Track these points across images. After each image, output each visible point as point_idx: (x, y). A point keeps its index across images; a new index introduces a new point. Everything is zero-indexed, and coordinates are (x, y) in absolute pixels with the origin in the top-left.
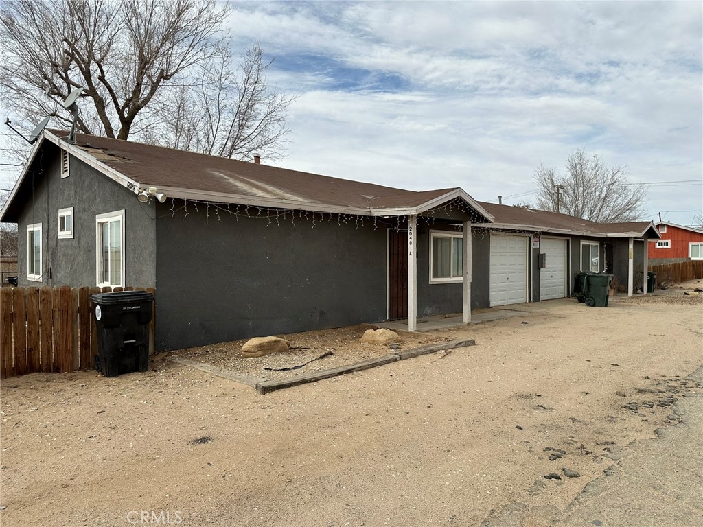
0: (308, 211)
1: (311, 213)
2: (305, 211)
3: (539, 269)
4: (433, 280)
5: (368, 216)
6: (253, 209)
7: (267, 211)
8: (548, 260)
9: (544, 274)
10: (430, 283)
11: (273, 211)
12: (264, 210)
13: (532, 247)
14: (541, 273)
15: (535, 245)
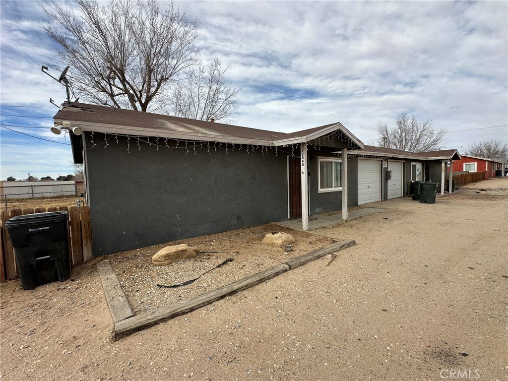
0: (222, 143)
1: (224, 144)
2: (218, 143)
3: (387, 180)
4: (321, 190)
5: (272, 147)
6: (172, 142)
7: (185, 142)
8: (393, 175)
9: (390, 183)
10: (318, 192)
11: (190, 143)
12: (182, 142)
13: (383, 167)
14: (388, 183)
15: (385, 165)
